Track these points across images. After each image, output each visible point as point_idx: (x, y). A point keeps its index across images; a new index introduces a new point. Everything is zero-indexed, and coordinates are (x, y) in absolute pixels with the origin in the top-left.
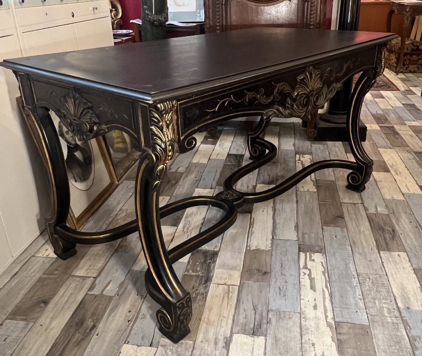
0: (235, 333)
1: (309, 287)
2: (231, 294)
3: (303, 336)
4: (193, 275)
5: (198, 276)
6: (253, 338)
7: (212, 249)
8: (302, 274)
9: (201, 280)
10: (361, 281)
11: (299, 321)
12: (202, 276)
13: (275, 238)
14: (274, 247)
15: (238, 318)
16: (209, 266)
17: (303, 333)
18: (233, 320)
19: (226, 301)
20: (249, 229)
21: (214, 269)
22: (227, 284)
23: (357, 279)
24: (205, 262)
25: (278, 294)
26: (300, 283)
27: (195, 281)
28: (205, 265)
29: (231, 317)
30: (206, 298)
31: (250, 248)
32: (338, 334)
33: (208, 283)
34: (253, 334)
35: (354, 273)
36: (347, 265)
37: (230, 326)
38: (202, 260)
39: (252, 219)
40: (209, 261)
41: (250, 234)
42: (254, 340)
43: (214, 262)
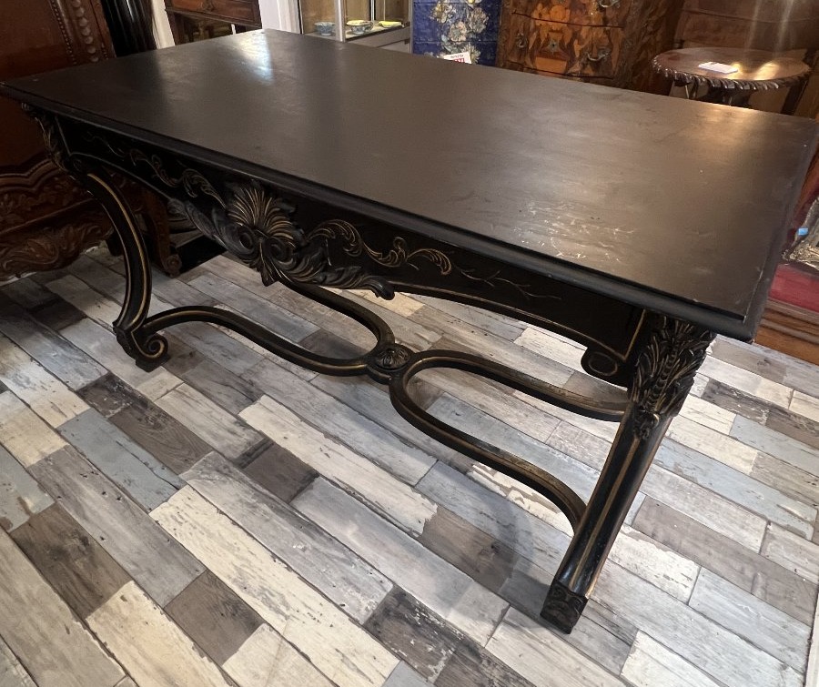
0: (621, 672)
1: (553, 512)
2: (526, 629)
3: (648, 580)
4: (445, 668)
5: (451, 661)
6: (638, 652)
7: (385, 594)
8: (518, 502)
9: (465, 660)
10: (562, 450)
11: (618, 567)
12: (454, 652)
13: (413, 484)
14: (436, 498)
15: (586, 648)
16: (433, 626)
17: (642, 576)
18: (590, 658)
19: (542, 646)
20: (363, 503)
21: (445, 622)
22: (497, 620)
23: (557, 452)
24: (415, 626)
25: (551, 559)
26: (537, 517)
27: (465, 673)
28: (424, 631)
29: (581, 658)
30: (519, 677)
31: (418, 533)
32: (653, 536)
33: (481, 652)
34: (630, 646)
35: (545, 447)
36: (522, 442)
37: (602, 672)
38: (408, 628)
39: (338, 483)
40: (417, 619)
41: (380, 511)
42: (642, 651)
43: (423, 609)
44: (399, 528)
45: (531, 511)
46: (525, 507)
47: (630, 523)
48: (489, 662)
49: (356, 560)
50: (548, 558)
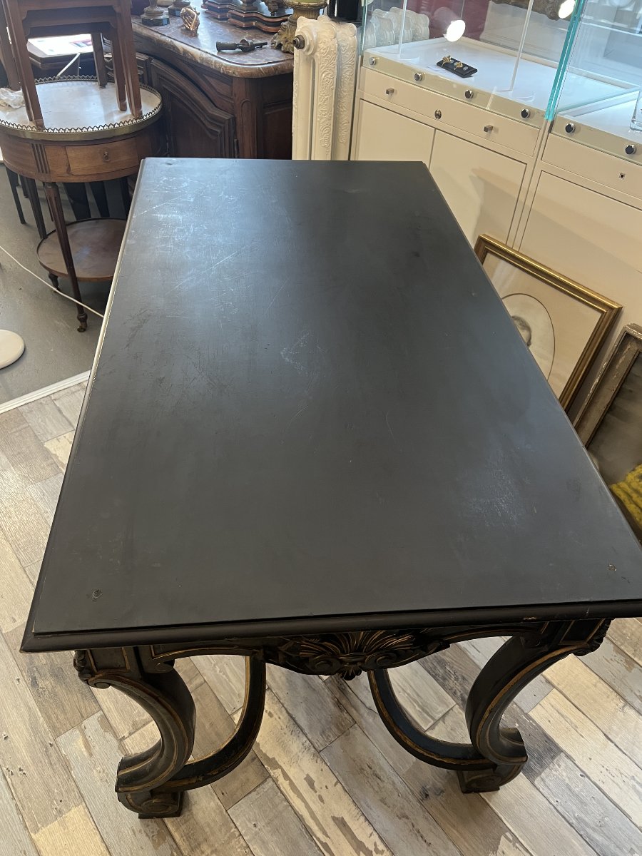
1: (347, 819)
2: (417, 708)
3: (289, 717)
11: (310, 738)
17: (292, 722)
19: (408, 691)
22: (441, 722)
44: (527, 851)
45: (370, 830)
46: (375, 837)
47: (269, 780)
48: (455, 693)
49: (574, 821)
50: (372, 766)
